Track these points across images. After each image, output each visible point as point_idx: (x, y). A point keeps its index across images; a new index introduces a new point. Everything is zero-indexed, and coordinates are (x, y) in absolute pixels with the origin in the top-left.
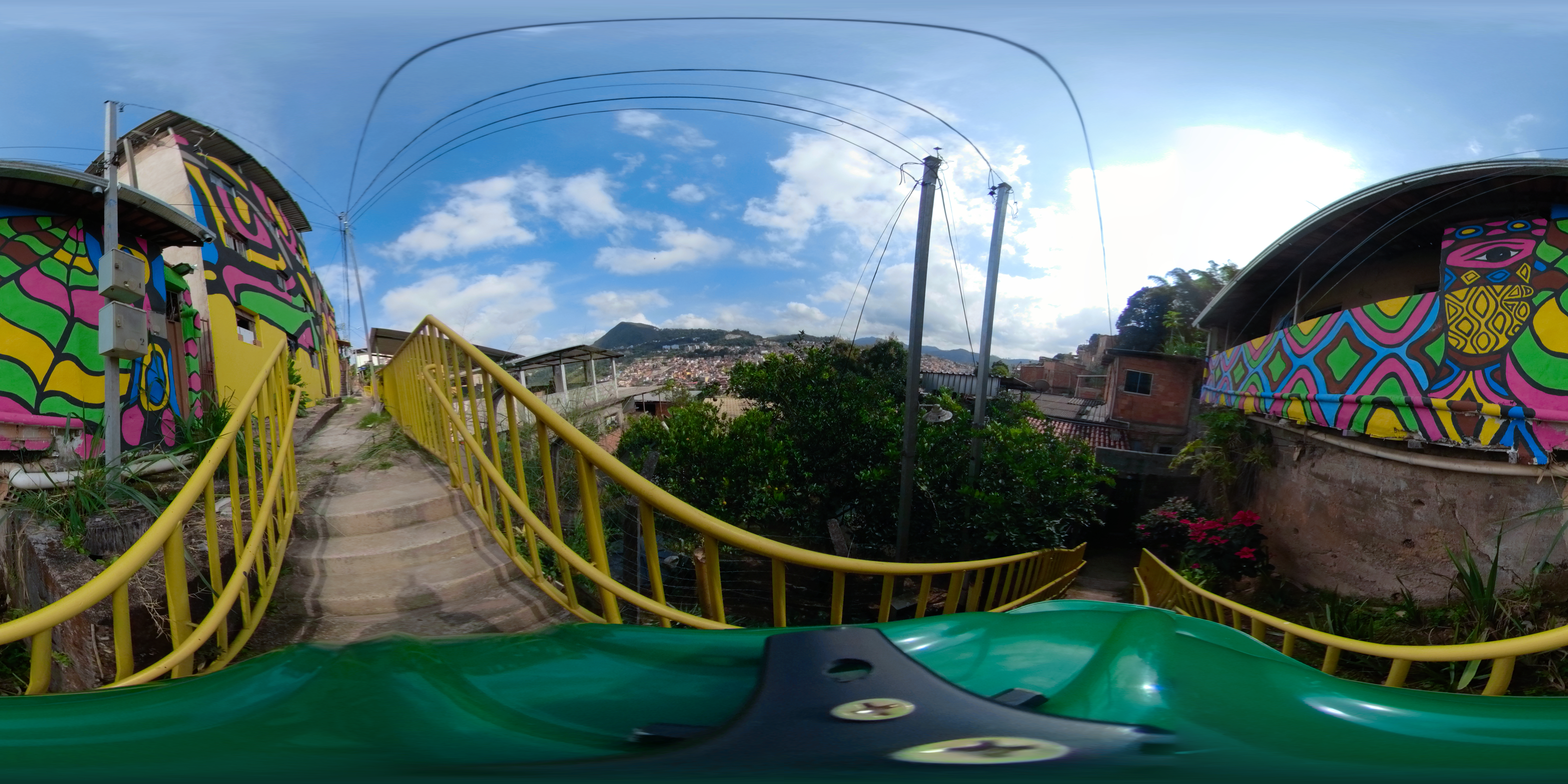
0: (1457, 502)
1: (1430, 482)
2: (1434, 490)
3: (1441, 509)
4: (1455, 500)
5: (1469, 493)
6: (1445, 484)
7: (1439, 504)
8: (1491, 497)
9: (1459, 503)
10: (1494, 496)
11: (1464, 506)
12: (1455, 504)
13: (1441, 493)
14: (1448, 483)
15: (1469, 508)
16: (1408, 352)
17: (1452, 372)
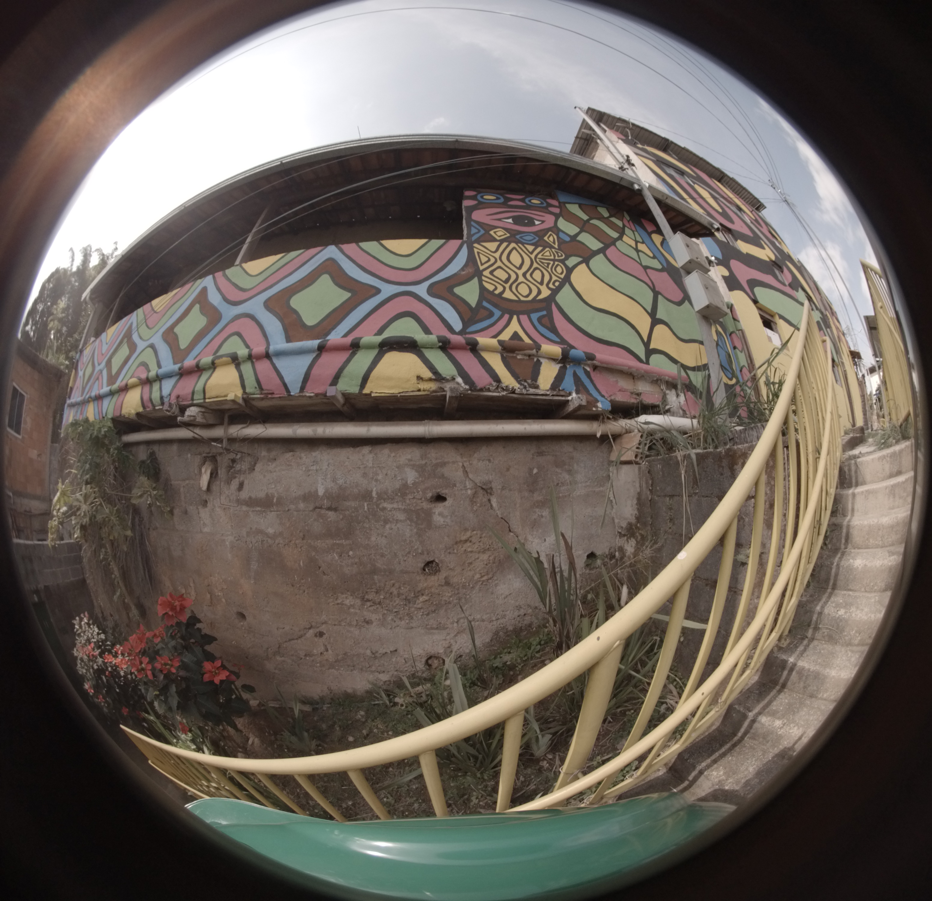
0: (493, 485)
1: (454, 462)
2: (460, 473)
3: (473, 500)
4: (490, 482)
5: (508, 470)
6: (475, 462)
7: (469, 492)
8: (535, 471)
9: (496, 485)
10: (538, 468)
11: (503, 488)
12: (491, 488)
13: (471, 476)
14: (479, 460)
15: (510, 490)
16: (431, 291)
17: (491, 314)
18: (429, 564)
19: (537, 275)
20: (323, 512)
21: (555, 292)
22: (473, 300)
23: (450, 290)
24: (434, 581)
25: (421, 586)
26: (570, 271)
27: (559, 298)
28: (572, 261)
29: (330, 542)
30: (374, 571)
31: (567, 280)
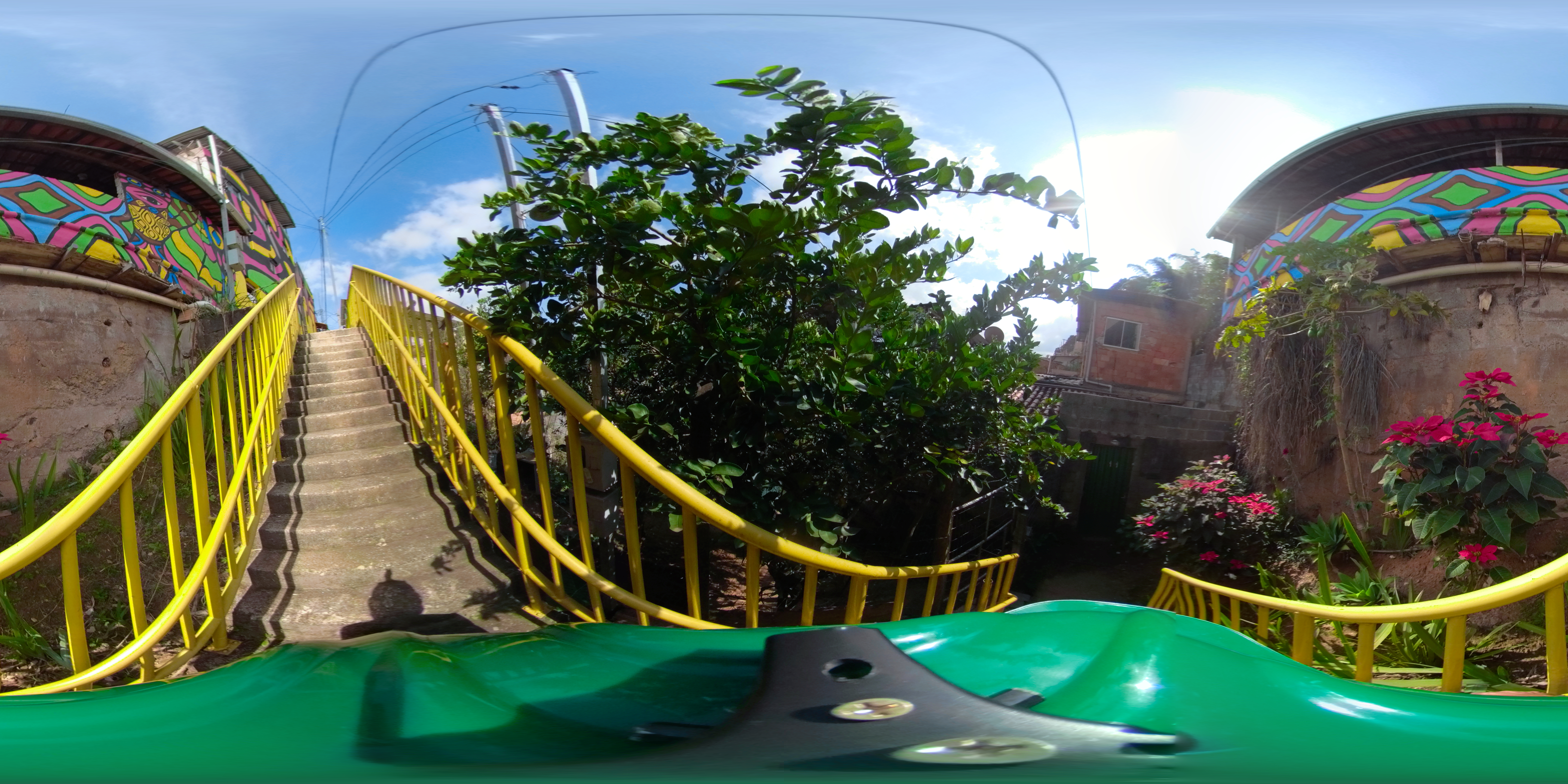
0: (132, 321)
1: (114, 305)
2: (118, 312)
3: (124, 326)
4: (131, 319)
5: (139, 316)
6: (124, 308)
7: (122, 322)
8: (148, 319)
11: (136, 324)
12: (131, 323)
13: (123, 314)
14: (126, 307)
15: (139, 325)
16: (111, 217)
17: (139, 241)
18: (105, 359)
19: (157, 229)
20: (43, 322)
21: (165, 240)
22: (132, 231)
23: (121, 222)
24: (108, 371)
25: (103, 373)
26: (172, 232)
27: (166, 242)
28: (173, 228)
29: (48, 342)
30: (77, 362)
31: (170, 236)
